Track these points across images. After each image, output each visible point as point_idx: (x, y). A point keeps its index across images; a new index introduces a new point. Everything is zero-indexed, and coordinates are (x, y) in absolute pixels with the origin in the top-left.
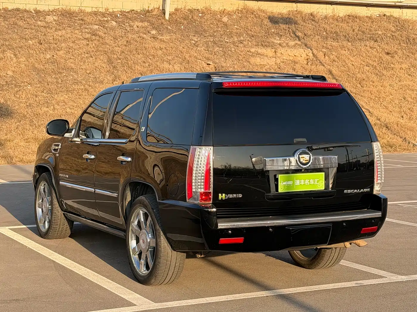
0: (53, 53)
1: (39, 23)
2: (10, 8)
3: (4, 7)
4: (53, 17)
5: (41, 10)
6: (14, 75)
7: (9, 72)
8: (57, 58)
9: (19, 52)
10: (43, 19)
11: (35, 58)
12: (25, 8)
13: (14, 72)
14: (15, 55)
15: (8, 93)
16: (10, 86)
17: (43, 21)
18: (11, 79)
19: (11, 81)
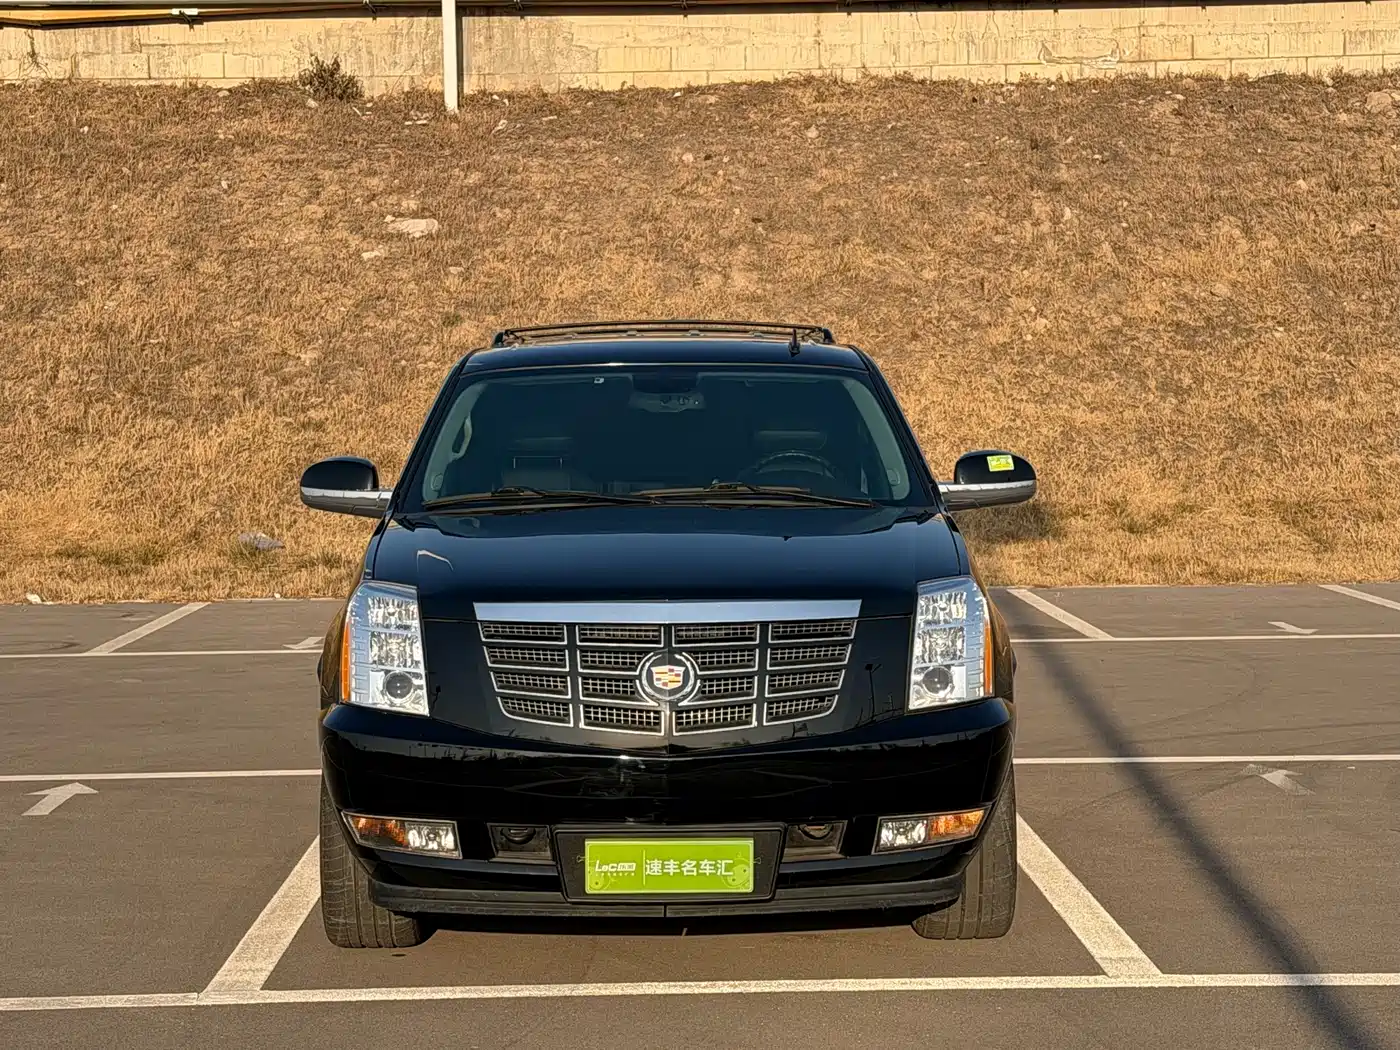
0: (1370, 217)
1: (1343, 117)
2: (1254, 73)
3: (1235, 74)
4: (1393, 95)
5: (1357, 74)
6: (1234, 297)
7: (1218, 285)
8: (1385, 233)
9: (1259, 220)
10: (1358, 104)
11: (1310, 235)
12: (1304, 70)
13: (1234, 284)
14: (1247, 231)
15: (1210, 353)
16: (1218, 333)
17: (1356, 111)
18: (1223, 309)
19: (1224, 314)
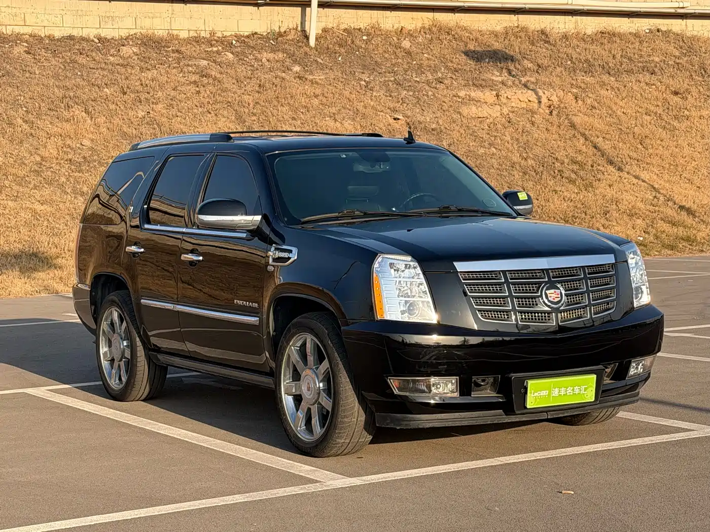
0: (147, 108)
1: (112, 59)
2: (58, 34)
3: (47, 34)
4: (132, 48)
5: (109, 37)
6: (93, 147)
7: (84, 140)
8: (155, 116)
9: (93, 108)
10: (115, 52)
11: (120, 116)
12: (81, 34)
13: (92, 140)
14: (87, 112)
15: (91, 175)
16: (91, 165)
17: (116, 56)
18: (90, 152)
19: (92, 155)
